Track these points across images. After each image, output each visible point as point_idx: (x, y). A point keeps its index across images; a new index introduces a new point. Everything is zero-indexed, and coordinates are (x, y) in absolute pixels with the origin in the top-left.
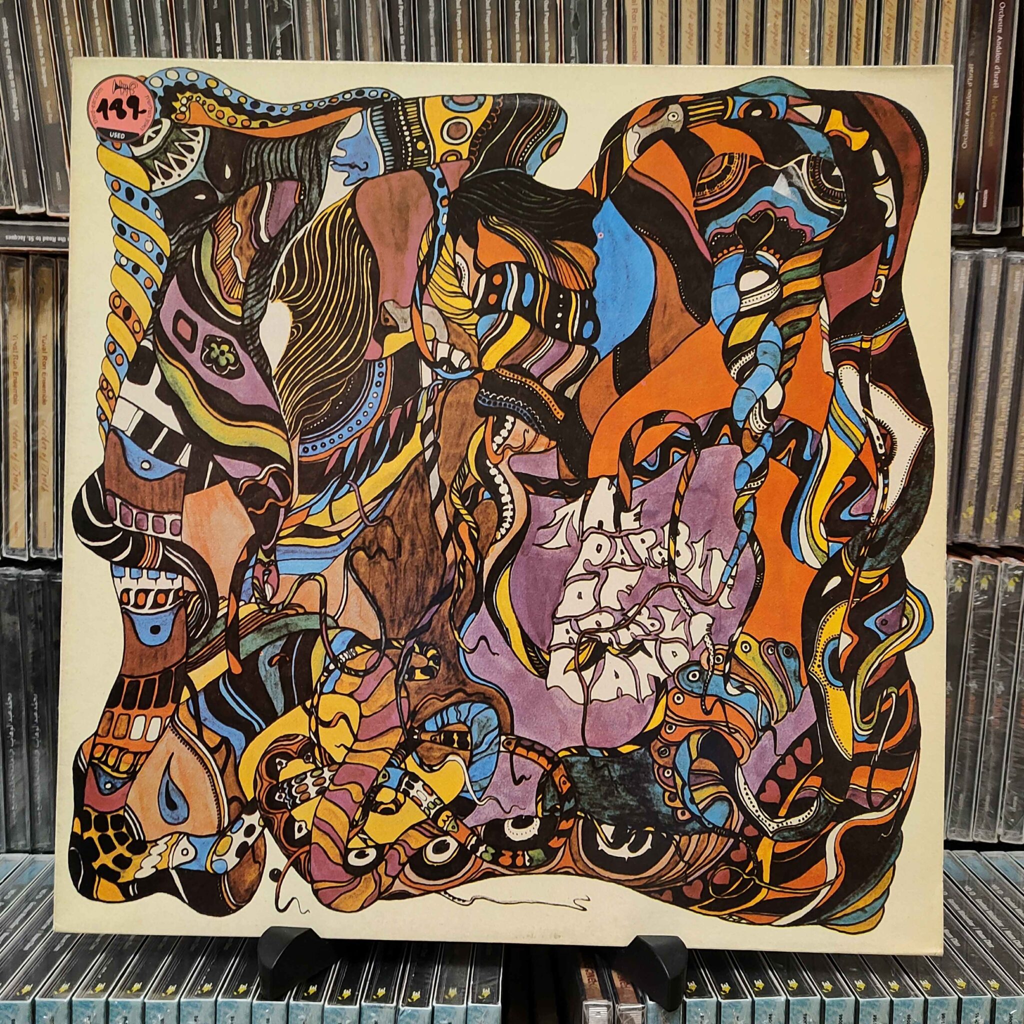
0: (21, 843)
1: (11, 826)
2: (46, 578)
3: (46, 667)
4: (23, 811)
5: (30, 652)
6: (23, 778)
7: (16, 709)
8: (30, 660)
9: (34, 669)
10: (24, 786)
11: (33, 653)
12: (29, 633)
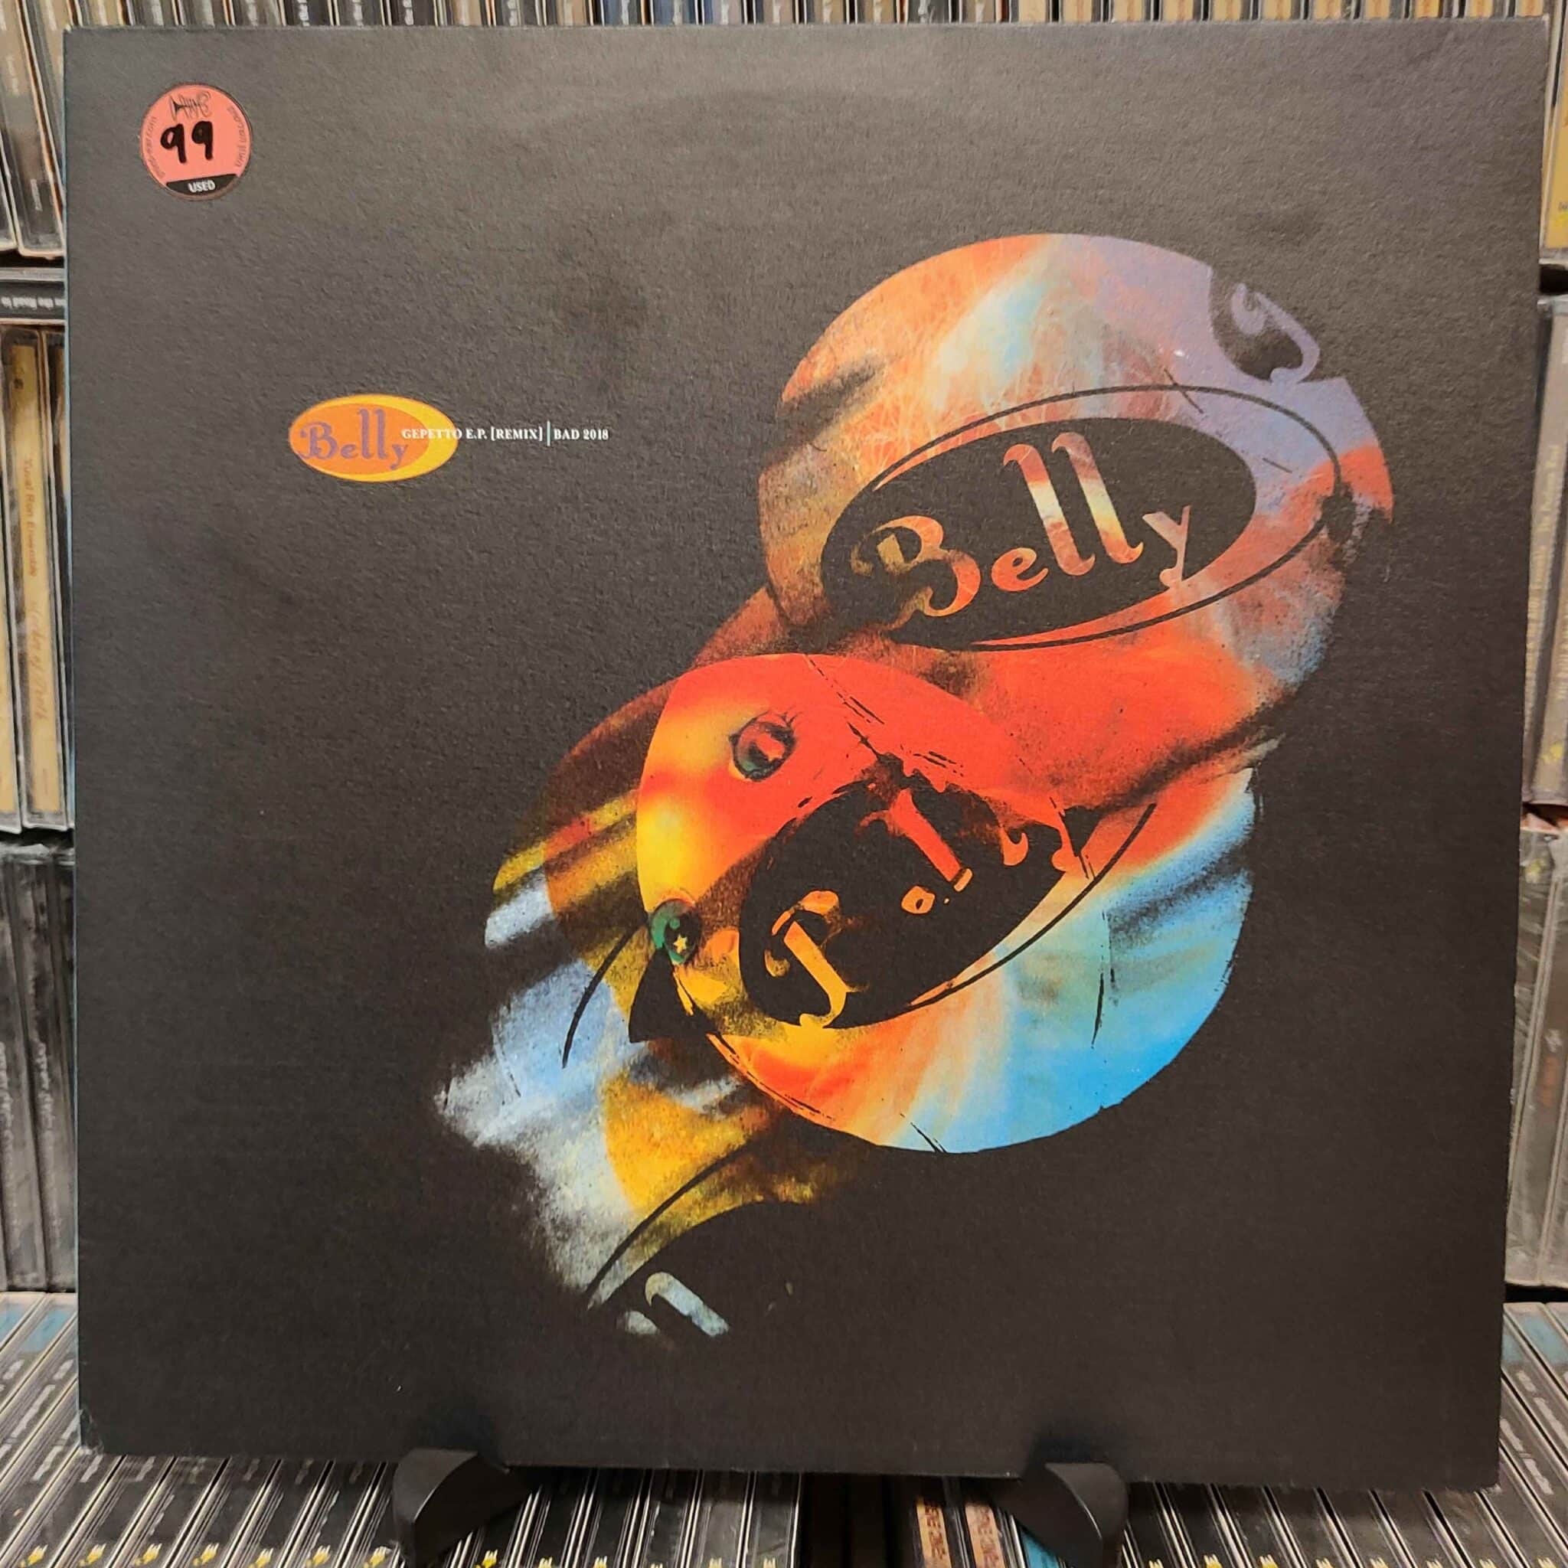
0: (31, 1276)
1: (12, 1251)
2: (51, 860)
3: (56, 1002)
4: (31, 1226)
5: (31, 977)
6: (27, 1178)
7: (13, 1069)
8: (31, 991)
9: (36, 1005)
10: (30, 1191)
11: (36, 980)
12: (28, 949)
